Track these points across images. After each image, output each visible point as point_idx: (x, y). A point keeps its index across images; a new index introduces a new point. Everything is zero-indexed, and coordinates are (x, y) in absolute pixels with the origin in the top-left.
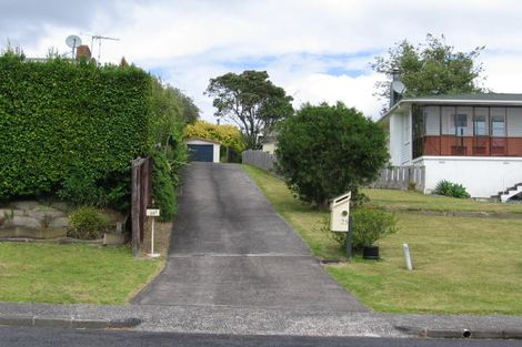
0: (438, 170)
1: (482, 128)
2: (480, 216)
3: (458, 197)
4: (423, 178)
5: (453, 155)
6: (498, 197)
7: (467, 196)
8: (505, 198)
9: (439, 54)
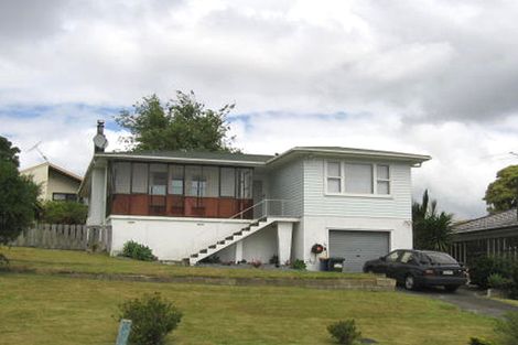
0: (127, 230)
1: (176, 187)
2: (139, 279)
3: (143, 260)
4: (110, 239)
5: (149, 215)
6: (187, 260)
7: (154, 259)
8: (193, 261)
9: (188, 111)
